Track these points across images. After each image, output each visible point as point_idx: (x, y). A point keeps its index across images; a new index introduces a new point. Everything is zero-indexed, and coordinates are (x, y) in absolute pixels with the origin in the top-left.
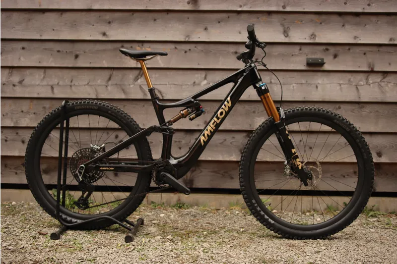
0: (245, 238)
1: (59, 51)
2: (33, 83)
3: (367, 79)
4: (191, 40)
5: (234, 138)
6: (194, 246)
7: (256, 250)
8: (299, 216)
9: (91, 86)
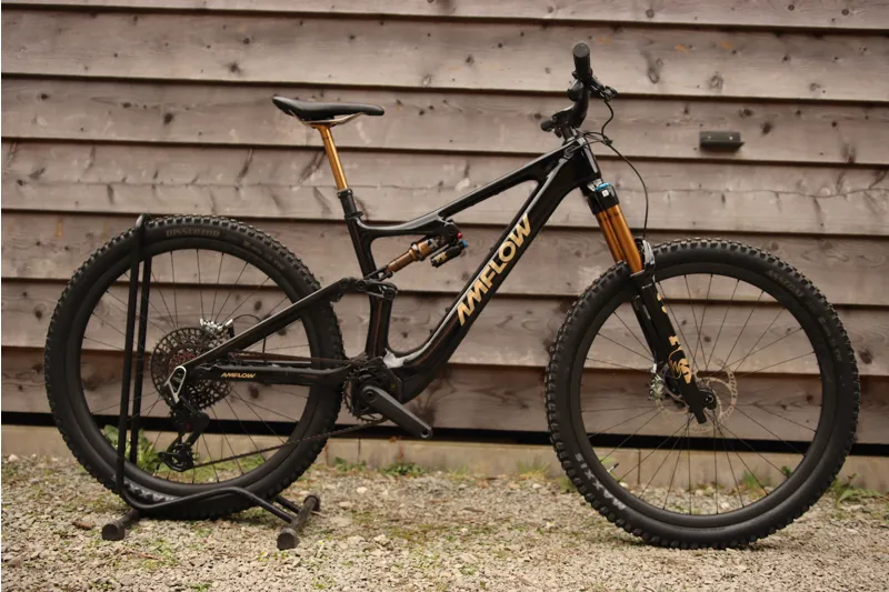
0: (557, 543)
1: (126, 105)
2: (65, 177)
3: (839, 182)
4: (435, 85)
5: (529, 313)
6: (439, 560)
7: (585, 571)
8: (680, 496)
9: (200, 186)
